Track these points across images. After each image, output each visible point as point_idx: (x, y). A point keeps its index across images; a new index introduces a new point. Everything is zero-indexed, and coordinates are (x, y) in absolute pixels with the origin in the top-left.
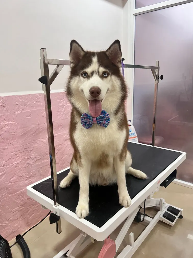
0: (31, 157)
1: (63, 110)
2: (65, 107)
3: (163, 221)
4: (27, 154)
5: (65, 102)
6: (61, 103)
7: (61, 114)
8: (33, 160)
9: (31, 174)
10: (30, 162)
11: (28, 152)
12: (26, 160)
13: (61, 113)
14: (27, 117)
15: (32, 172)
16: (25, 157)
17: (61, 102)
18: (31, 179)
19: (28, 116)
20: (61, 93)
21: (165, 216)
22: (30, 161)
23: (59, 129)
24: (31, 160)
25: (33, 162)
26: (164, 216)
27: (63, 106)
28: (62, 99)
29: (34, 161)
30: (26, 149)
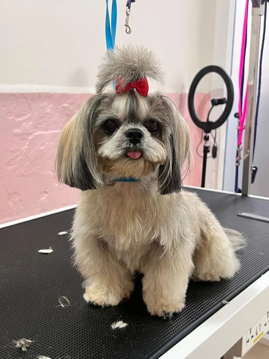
1: (26, 147)
2: (30, 138)
5: (31, 123)
6: (19, 125)
7: (18, 159)
13: (18, 156)
17: (19, 121)
20: (21, 94)
23: (10, 203)
27: (26, 136)
28: (24, 115)
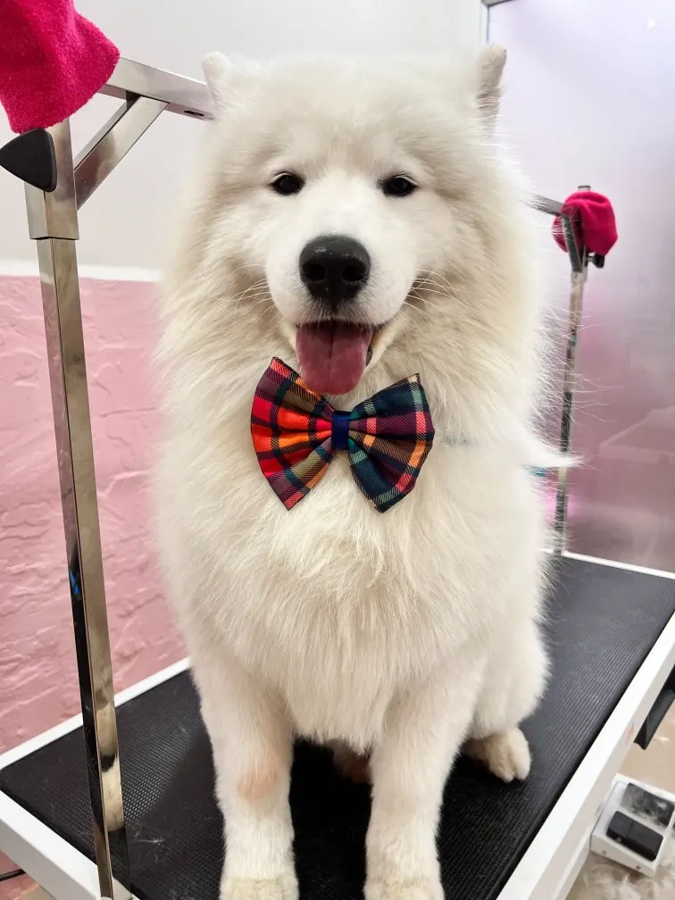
0: (33, 566)
3: (609, 855)
4: (17, 551)
8: (47, 582)
9: (36, 643)
10: (31, 590)
11: (21, 542)
12: (13, 578)
14: (17, 379)
15: (39, 632)
16: (7, 565)
18: (34, 668)
19: (23, 378)
21: (616, 831)
22: (33, 585)
24: (34, 579)
25: (46, 589)
26: (611, 834)
29: (49, 584)
30: (10, 529)
